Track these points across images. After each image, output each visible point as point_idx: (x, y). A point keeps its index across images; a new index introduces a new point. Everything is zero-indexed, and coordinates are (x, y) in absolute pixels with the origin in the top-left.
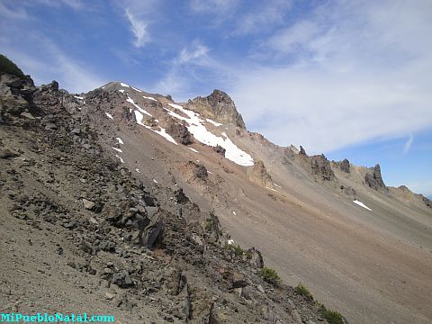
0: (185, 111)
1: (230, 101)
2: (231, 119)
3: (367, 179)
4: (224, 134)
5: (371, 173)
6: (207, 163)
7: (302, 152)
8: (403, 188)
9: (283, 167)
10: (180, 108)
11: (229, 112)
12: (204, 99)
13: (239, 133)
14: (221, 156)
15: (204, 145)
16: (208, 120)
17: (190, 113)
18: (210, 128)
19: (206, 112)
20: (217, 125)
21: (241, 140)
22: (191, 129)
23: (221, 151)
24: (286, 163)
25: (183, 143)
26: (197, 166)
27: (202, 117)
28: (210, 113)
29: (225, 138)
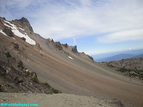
0: (11, 24)
1: (28, 22)
2: (28, 28)
3: (72, 50)
4: (25, 33)
5: (74, 48)
6: (19, 43)
7: (52, 40)
8: (83, 53)
9: (46, 45)
10: (9, 23)
11: (28, 25)
12: (18, 20)
13: (31, 33)
14: (24, 41)
15: (18, 37)
16: (20, 28)
17: (13, 25)
18: (20, 31)
19: (19, 25)
20: (23, 30)
21: (32, 36)
22: (13, 31)
23: (24, 39)
24: (47, 44)
25: (10, 36)
26: (15, 44)
27: (18, 27)
28: (20, 26)
29: (26, 35)
